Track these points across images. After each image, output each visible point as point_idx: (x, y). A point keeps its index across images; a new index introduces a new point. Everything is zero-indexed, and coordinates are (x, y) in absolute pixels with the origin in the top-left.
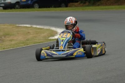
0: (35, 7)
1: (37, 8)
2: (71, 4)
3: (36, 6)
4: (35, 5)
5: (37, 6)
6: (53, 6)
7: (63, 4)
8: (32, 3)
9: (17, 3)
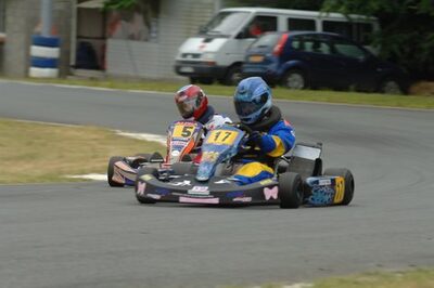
0: (290, 84)
1: (296, 88)
2: (424, 84)
3: (295, 80)
4: (290, 79)
5: (296, 83)
6: (352, 87)
7: (392, 84)
8: (280, 71)
9: (237, 66)
